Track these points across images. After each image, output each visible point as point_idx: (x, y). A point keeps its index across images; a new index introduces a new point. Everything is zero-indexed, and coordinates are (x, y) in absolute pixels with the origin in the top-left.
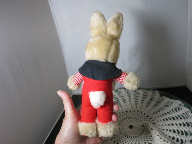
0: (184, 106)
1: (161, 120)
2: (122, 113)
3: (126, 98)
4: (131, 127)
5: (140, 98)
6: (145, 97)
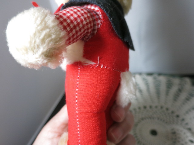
2: (138, 110)
3: (143, 86)
4: (154, 133)
5: (163, 88)
6: (169, 85)
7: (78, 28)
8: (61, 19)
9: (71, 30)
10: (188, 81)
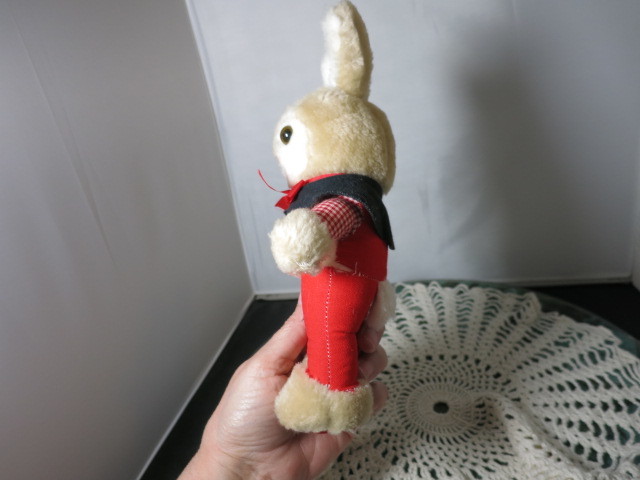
0: (622, 346)
1: (541, 390)
2: (412, 363)
3: (429, 313)
4: (441, 407)
5: (476, 314)
6: (491, 311)
7: (342, 222)
8: (324, 214)
9: (336, 224)
10: (533, 297)
